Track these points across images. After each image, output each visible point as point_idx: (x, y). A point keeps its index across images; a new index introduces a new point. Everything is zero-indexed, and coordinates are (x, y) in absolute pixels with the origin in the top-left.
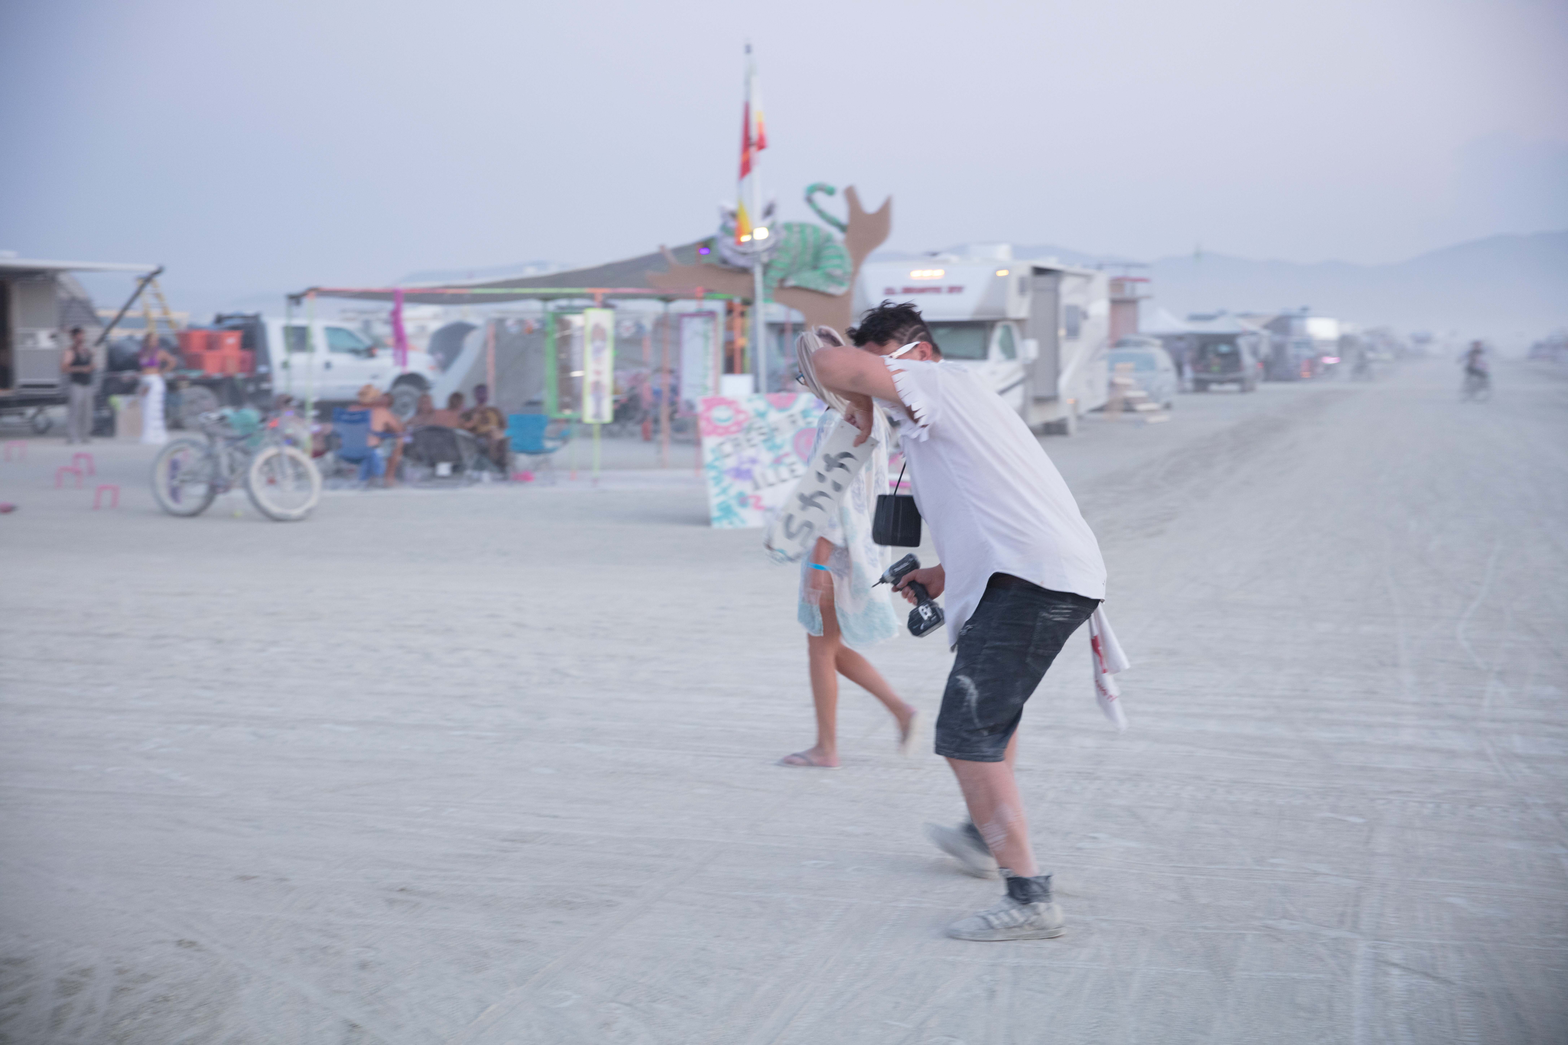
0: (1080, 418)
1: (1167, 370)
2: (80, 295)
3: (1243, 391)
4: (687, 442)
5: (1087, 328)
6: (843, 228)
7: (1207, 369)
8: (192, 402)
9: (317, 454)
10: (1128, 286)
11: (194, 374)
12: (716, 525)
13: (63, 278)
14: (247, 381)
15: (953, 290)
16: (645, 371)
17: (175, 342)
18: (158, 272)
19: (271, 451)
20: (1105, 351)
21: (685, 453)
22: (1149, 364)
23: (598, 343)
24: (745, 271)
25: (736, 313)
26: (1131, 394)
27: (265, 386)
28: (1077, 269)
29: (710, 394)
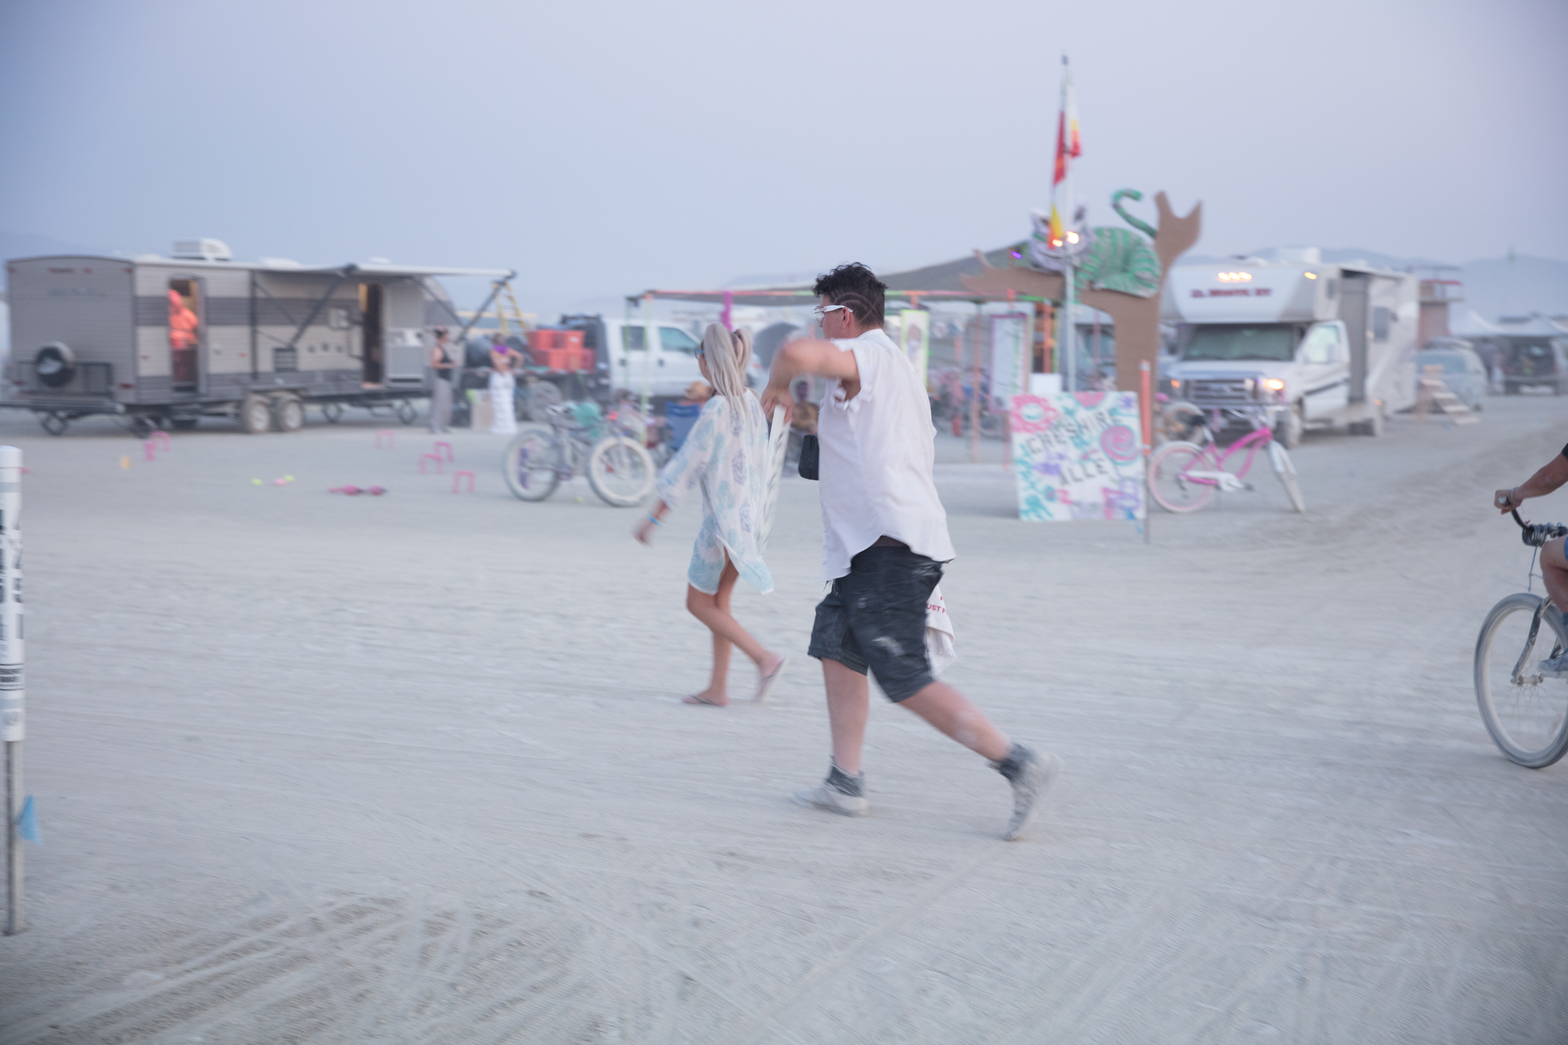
0: (1386, 418)
1: (1477, 372)
2: (442, 297)
3: (1557, 393)
4: (996, 438)
5: (1395, 330)
6: (1151, 232)
7: (1519, 371)
8: (540, 396)
9: (651, 445)
10: (1438, 288)
11: (541, 371)
12: (1024, 518)
13: (428, 282)
14: (586, 377)
15: (1262, 292)
16: (956, 369)
17: (524, 340)
18: (509, 277)
19: (610, 442)
20: (1414, 353)
21: (995, 449)
22: (1460, 365)
23: (914, 343)
24: (1058, 275)
25: (1046, 316)
26: (1439, 395)
27: (604, 381)
28: (1388, 271)
29: (1020, 393)
